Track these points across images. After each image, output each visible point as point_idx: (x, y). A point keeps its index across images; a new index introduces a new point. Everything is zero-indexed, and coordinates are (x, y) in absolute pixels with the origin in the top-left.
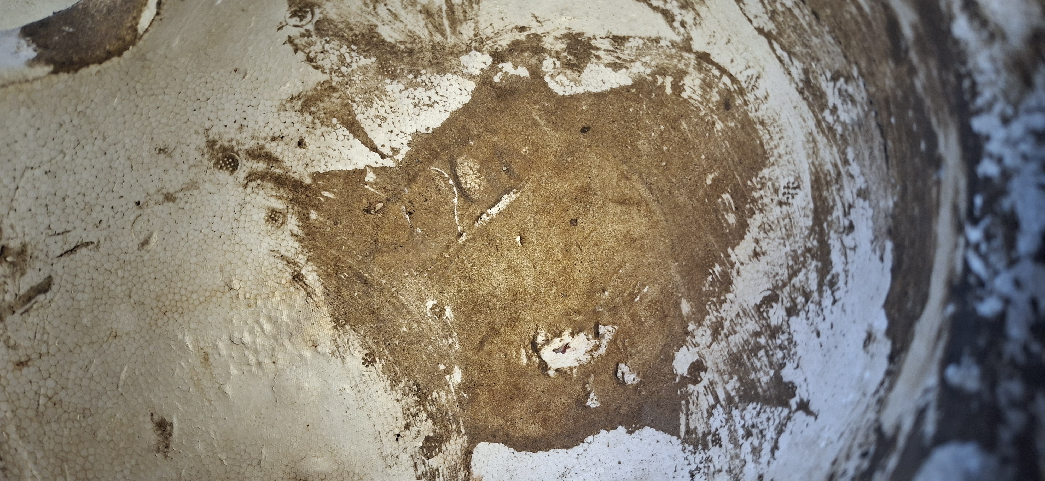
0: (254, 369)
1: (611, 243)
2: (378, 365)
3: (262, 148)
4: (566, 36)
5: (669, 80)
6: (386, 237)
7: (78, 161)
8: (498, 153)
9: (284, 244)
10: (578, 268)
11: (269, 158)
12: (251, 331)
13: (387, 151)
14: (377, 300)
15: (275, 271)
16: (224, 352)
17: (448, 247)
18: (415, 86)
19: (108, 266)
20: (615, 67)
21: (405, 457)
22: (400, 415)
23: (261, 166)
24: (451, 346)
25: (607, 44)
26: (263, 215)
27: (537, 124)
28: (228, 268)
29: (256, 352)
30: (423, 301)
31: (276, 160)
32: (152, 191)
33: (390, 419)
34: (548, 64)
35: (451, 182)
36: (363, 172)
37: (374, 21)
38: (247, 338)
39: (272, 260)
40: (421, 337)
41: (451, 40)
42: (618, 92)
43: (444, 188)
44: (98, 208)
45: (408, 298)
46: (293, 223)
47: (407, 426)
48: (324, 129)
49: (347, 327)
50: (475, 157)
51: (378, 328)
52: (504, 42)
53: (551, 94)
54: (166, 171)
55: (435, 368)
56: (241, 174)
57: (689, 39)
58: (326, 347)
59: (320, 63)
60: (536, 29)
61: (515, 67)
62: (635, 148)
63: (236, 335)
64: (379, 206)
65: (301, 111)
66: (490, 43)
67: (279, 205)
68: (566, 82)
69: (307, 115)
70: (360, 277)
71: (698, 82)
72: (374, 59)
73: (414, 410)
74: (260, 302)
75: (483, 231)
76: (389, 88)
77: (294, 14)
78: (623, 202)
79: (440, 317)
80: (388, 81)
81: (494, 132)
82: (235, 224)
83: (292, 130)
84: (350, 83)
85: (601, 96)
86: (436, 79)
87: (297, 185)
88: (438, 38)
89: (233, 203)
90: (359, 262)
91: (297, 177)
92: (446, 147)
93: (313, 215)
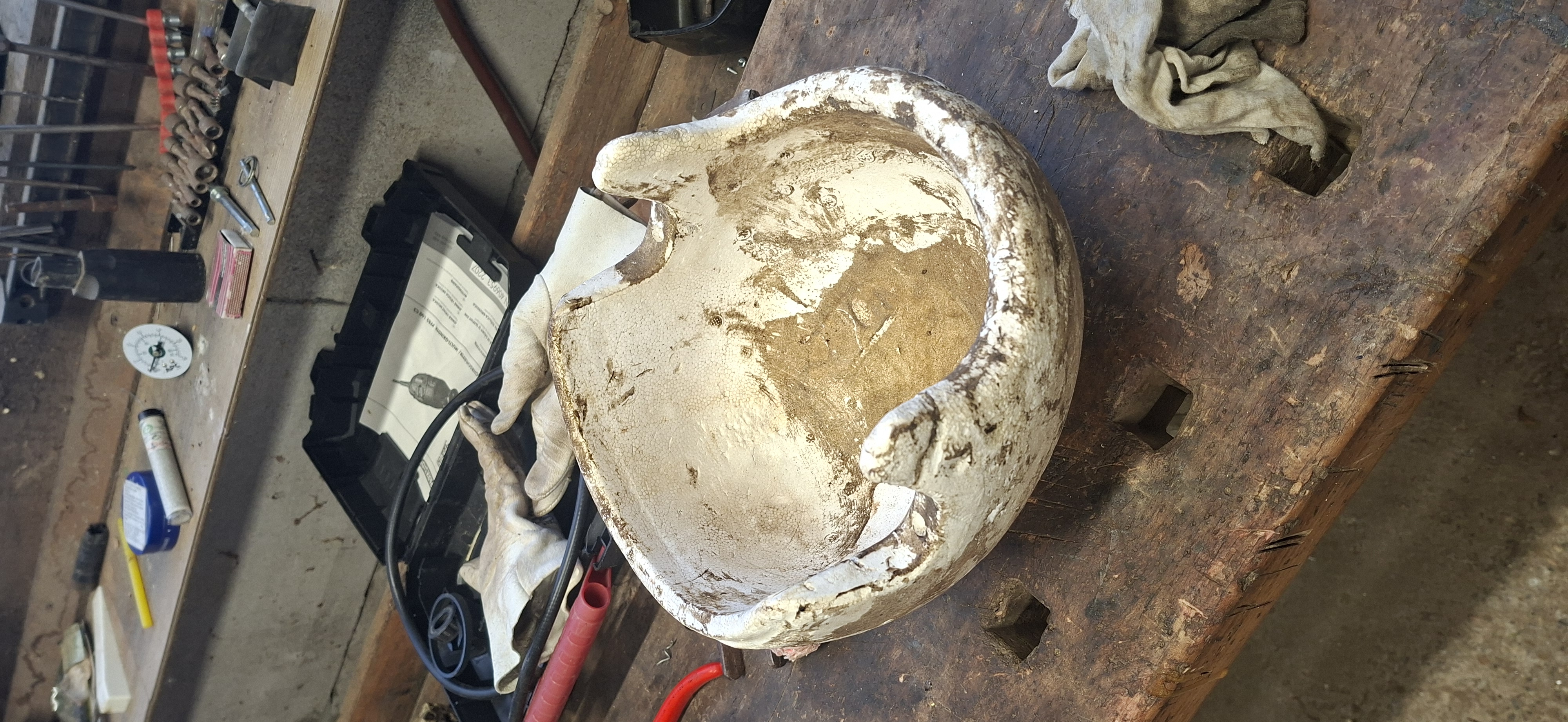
0: (741, 444)
1: (951, 344)
2: (816, 441)
3: (734, 310)
4: (899, 218)
5: (958, 236)
6: (815, 358)
7: (643, 327)
8: (876, 294)
9: (753, 367)
10: (935, 364)
11: (738, 315)
12: (738, 422)
13: (807, 302)
14: (813, 400)
15: (749, 385)
16: (723, 433)
17: (854, 361)
18: (818, 260)
19: (659, 382)
20: (931, 231)
21: (834, 496)
22: (831, 473)
23: (735, 321)
24: (861, 426)
25: (921, 220)
26: (739, 350)
27: (896, 273)
28: (722, 384)
29: (742, 434)
30: (842, 398)
31: (743, 316)
32: (678, 340)
33: (825, 474)
34: (893, 236)
35: (850, 317)
36: (795, 317)
37: (786, 229)
38: (737, 427)
39: (747, 378)
40: (842, 422)
41: (834, 231)
42: (935, 246)
43: (847, 322)
44: (653, 351)
45: (833, 397)
46: (757, 354)
47: (836, 478)
48: (768, 294)
49: (796, 418)
50: (863, 299)
51: (815, 418)
52: (864, 226)
53: (900, 253)
54: (684, 329)
55: (853, 441)
56: (724, 326)
57: (959, 213)
58: (783, 431)
59: (760, 257)
60: (880, 217)
61: (875, 240)
62: (953, 279)
63: (730, 424)
64: (808, 338)
65: (754, 286)
66: (856, 228)
67: (748, 344)
68: (906, 245)
69: (757, 287)
70: (801, 385)
71: (972, 236)
72: (790, 249)
73: (839, 468)
74: (742, 404)
75: (875, 347)
76: (802, 264)
77: (741, 235)
78: (954, 315)
79: (854, 408)
80: (801, 260)
81: (871, 281)
82: (724, 357)
83: (750, 297)
84: (779, 265)
85: (927, 250)
86: (830, 254)
87: (757, 330)
88: (825, 231)
89: (721, 344)
90: (799, 376)
91: (756, 325)
92: (844, 295)
93: (769, 348)
